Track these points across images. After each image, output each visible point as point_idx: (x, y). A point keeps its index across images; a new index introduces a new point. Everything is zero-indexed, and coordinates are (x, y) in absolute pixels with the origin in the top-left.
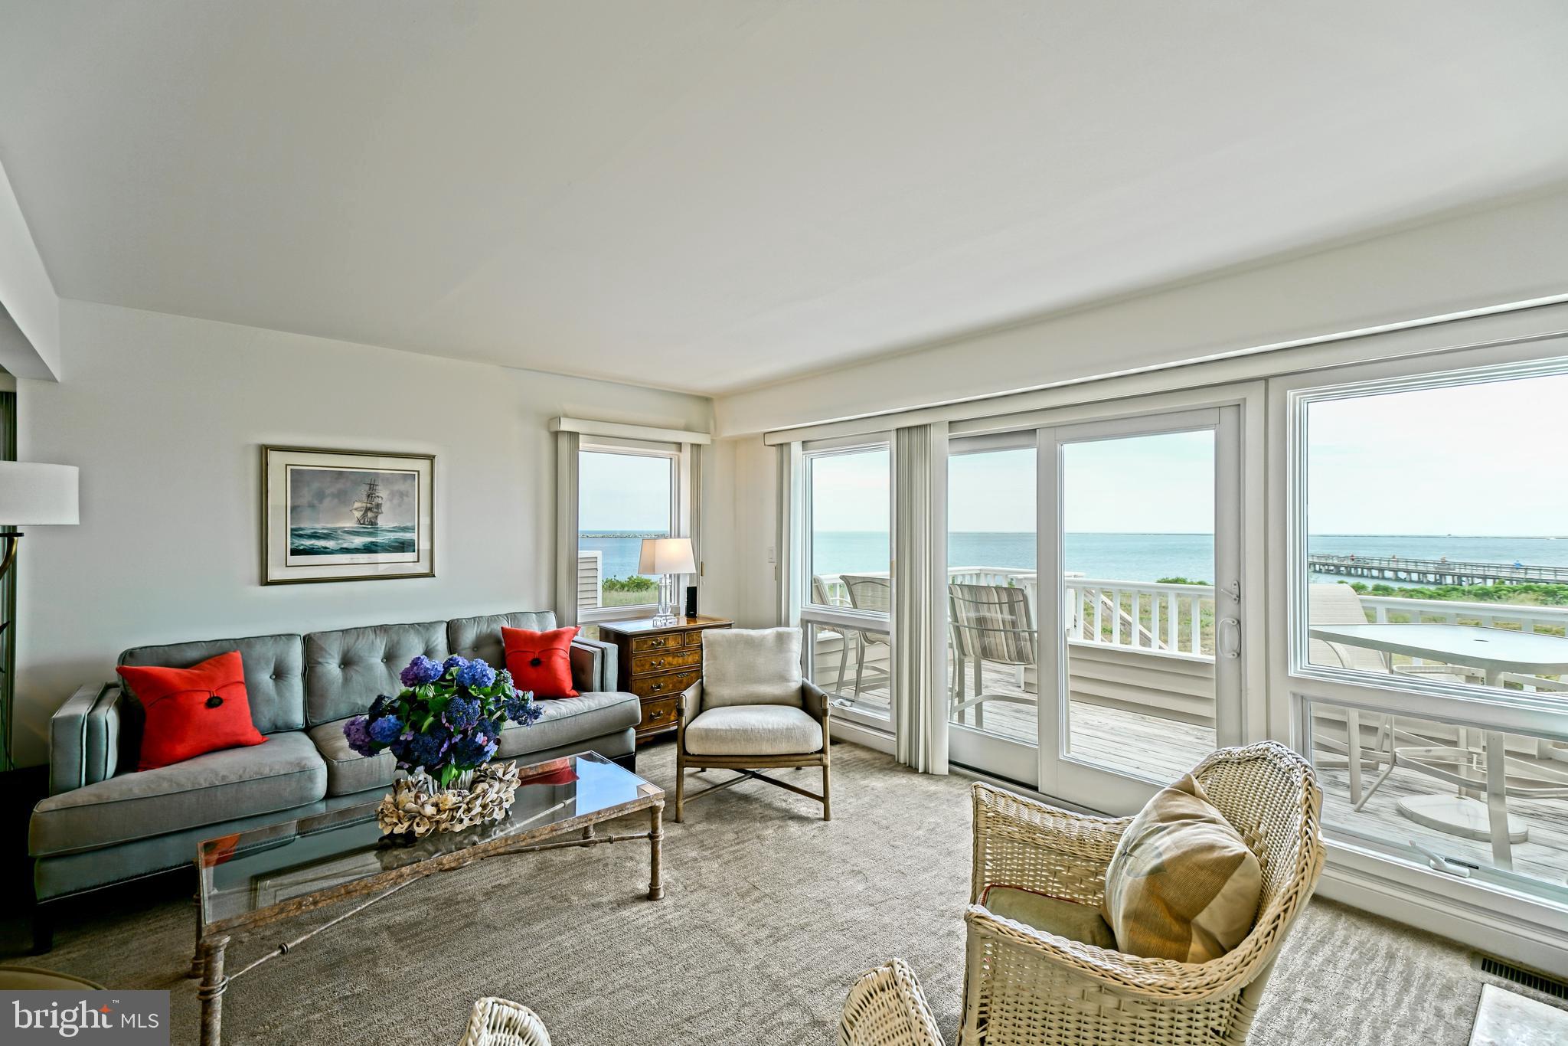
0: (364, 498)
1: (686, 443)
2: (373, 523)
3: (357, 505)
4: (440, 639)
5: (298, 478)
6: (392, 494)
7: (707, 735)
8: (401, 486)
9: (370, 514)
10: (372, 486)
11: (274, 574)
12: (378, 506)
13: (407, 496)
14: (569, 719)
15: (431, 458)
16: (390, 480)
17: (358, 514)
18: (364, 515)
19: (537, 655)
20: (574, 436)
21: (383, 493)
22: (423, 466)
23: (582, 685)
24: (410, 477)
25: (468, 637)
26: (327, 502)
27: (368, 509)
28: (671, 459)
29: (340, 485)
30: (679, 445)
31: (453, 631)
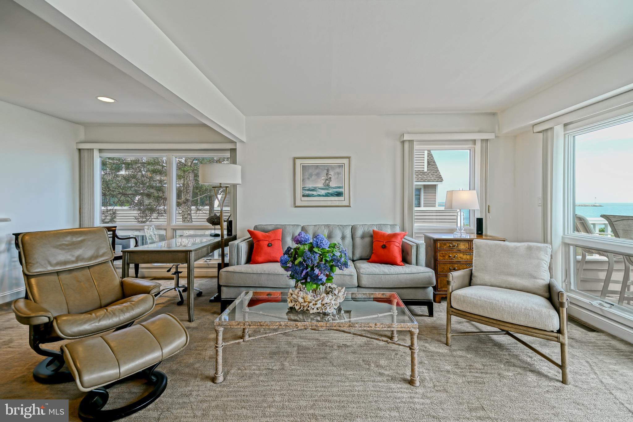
0: (325, 176)
1: (478, 140)
2: (328, 185)
3: (323, 178)
4: (348, 232)
5: (304, 168)
6: (335, 174)
7: (464, 300)
8: (338, 170)
9: (327, 182)
10: (328, 170)
11: (298, 203)
12: (330, 178)
13: (340, 174)
14: (394, 275)
15: (349, 158)
16: (333, 168)
17: (323, 181)
18: (325, 182)
19: (384, 243)
20: (411, 142)
21: (331, 173)
22: (346, 161)
23: (406, 260)
24: (341, 166)
25: (359, 233)
26: (313, 177)
27: (327, 180)
28: (470, 150)
29: (317, 171)
30: (474, 141)
31: (353, 229)
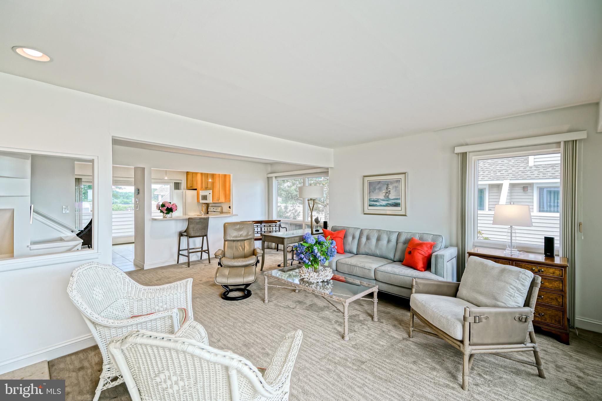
0: (386, 189)
2: (388, 197)
3: (384, 191)
5: (370, 184)
6: (393, 187)
8: (396, 184)
9: (387, 194)
10: (388, 185)
11: (367, 211)
12: (390, 191)
13: (397, 187)
15: (405, 173)
16: (392, 183)
17: (384, 194)
18: (386, 194)
21: (391, 187)
22: (402, 177)
24: (398, 181)
25: (402, 239)
26: (377, 191)
27: (387, 193)
29: (379, 186)
30: (559, 144)
31: (399, 234)
